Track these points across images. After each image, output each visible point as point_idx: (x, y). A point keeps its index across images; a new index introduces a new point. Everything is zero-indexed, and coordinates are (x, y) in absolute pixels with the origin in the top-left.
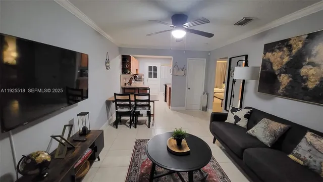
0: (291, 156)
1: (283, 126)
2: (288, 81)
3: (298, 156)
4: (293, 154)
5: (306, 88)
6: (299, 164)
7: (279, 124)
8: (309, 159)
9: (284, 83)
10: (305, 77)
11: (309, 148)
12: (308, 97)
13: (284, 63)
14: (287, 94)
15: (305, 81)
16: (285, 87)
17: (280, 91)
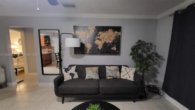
0: (108, 78)
1: (97, 68)
2: (91, 47)
3: (110, 76)
4: (108, 77)
5: (98, 49)
6: (111, 79)
7: (96, 67)
8: (113, 75)
9: (89, 48)
10: (97, 45)
11: (111, 71)
12: (99, 53)
13: (87, 38)
14: (91, 53)
15: (97, 46)
16: (90, 50)
17: (88, 52)
